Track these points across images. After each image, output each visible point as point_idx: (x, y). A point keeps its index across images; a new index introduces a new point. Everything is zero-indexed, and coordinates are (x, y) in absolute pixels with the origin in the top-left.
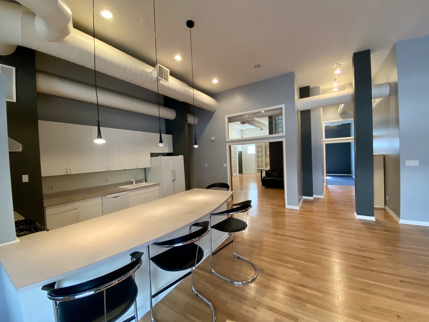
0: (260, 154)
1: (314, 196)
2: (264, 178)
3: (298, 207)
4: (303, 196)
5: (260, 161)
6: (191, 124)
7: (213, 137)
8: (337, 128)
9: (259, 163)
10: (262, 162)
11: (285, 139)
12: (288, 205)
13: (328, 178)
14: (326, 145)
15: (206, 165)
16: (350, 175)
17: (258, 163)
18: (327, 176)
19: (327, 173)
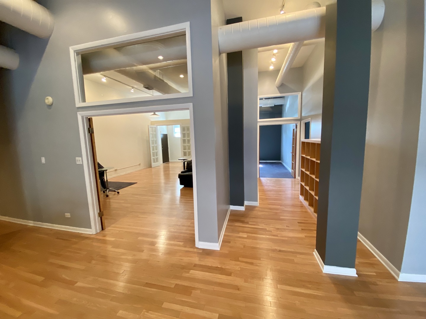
0: (186, 138)
1: (246, 203)
2: (183, 174)
3: (218, 244)
4: (230, 206)
5: (187, 148)
6: (9, 70)
7: (47, 97)
8: (270, 109)
9: (186, 150)
10: (189, 149)
11: (192, 104)
12: (200, 240)
13: (261, 166)
14: (260, 127)
15: (43, 160)
16: (280, 161)
17: (184, 149)
18: (260, 163)
19: (260, 160)
